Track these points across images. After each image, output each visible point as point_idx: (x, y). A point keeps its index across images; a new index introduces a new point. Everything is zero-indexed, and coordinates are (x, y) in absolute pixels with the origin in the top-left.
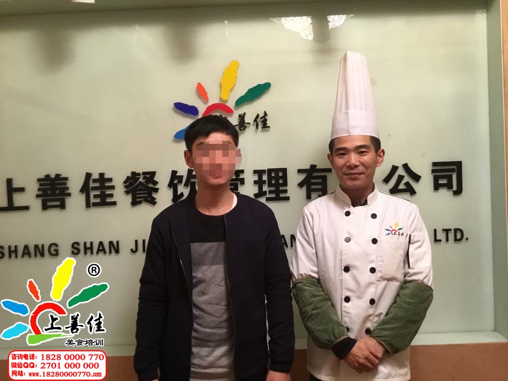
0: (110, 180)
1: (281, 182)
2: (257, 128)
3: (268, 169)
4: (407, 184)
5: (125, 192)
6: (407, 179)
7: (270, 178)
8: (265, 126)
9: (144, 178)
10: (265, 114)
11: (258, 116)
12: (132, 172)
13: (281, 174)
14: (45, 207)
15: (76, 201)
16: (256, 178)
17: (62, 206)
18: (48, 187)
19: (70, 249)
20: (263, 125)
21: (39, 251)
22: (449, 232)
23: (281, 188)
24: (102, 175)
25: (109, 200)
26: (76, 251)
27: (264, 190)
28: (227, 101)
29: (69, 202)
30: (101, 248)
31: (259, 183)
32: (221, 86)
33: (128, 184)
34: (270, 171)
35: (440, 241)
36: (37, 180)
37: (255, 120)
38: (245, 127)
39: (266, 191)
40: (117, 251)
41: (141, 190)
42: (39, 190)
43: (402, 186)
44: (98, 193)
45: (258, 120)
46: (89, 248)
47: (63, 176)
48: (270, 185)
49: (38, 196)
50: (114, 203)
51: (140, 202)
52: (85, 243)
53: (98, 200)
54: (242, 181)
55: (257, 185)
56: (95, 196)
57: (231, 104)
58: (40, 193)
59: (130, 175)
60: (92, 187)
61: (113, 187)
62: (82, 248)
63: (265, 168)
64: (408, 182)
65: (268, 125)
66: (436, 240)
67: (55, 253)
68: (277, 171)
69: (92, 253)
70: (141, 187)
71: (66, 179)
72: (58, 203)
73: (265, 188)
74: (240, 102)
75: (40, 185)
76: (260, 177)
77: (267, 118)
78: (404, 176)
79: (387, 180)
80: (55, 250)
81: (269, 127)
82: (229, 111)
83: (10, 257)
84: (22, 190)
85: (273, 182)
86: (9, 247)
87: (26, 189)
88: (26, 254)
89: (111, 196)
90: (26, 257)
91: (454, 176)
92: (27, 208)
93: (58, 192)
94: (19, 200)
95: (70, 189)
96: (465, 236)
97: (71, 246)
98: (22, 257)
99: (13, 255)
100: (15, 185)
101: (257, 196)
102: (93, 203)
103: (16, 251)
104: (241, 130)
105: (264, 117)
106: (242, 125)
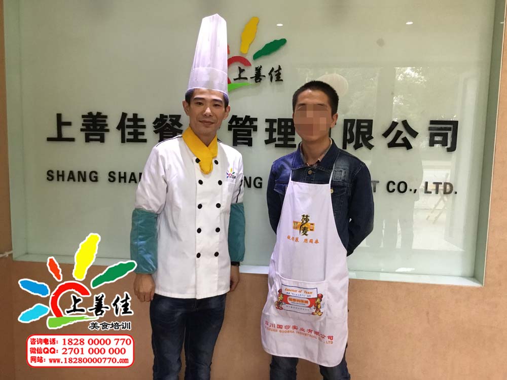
0: (142, 120)
1: (289, 130)
2: (271, 80)
3: (278, 119)
4: (405, 139)
5: (154, 131)
6: (405, 134)
7: (280, 126)
8: (279, 79)
9: (170, 121)
10: (280, 68)
11: (273, 69)
12: (161, 115)
13: (290, 124)
14: (88, 140)
15: (113, 136)
16: (267, 125)
17: (102, 140)
18: (91, 123)
19: (107, 177)
20: (277, 78)
21: (82, 177)
22: (440, 185)
23: (290, 137)
24: (135, 115)
25: (140, 137)
26: (112, 179)
27: (274, 137)
28: (246, 54)
29: (107, 136)
30: (133, 178)
31: (270, 130)
32: (241, 41)
33: (156, 124)
34: (280, 120)
35: (431, 193)
36: (81, 116)
37: (270, 74)
38: (261, 79)
39: (276, 138)
41: (167, 130)
42: (83, 125)
43: (399, 141)
44: (131, 130)
45: (273, 73)
46: (122, 177)
47: (104, 114)
48: (278, 134)
49: (82, 130)
50: (145, 141)
52: (120, 173)
53: (132, 137)
54: (255, 128)
55: (268, 133)
56: (130, 133)
57: (249, 58)
58: (84, 127)
59: (159, 117)
60: (127, 125)
61: (144, 127)
62: (117, 176)
63: (276, 118)
64: (405, 138)
65: (281, 79)
66: (427, 192)
67: (94, 179)
68: (286, 120)
69: (125, 182)
70: (167, 128)
71: (106, 117)
72: (98, 137)
73: (275, 135)
74: (257, 56)
75: (84, 121)
76: (271, 125)
77: (280, 71)
78: (402, 132)
79: (386, 135)
80: (94, 177)
81: (282, 80)
82: (248, 64)
83: (58, 180)
84: (69, 124)
85: (283, 131)
86: (58, 172)
87: (73, 124)
88: (71, 178)
89: (143, 134)
90: (71, 181)
91: (450, 134)
92: (72, 140)
93: (98, 127)
94: (67, 132)
95: (109, 126)
96: (454, 190)
97: (108, 175)
98: (68, 180)
99: (61, 178)
100: (64, 119)
101: (267, 142)
102: (127, 139)
103: (63, 176)
104: (256, 82)
105: (278, 70)
106: (258, 77)
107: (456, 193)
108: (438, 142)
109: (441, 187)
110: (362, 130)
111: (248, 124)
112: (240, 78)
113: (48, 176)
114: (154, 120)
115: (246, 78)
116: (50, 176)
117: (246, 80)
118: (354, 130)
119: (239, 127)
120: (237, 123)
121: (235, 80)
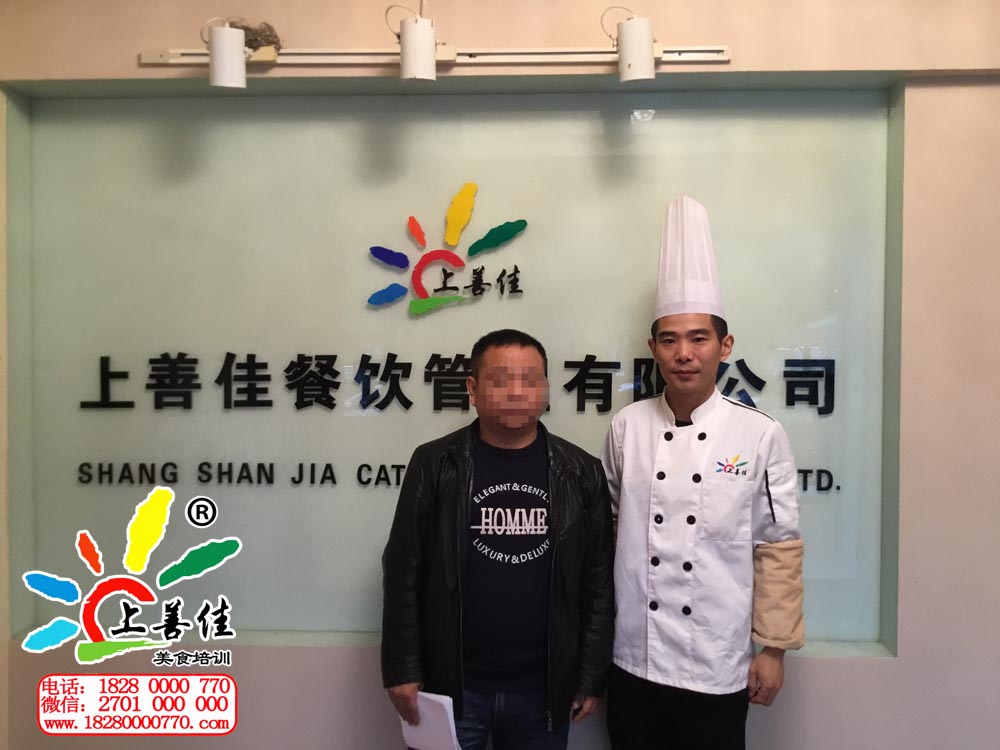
0: (264, 366)
2: (502, 291)
4: (743, 394)
5: (287, 386)
6: (742, 385)
8: (515, 289)
9: (316, 366)
10: (516, 270)
11: (504, 272)
12: (299, 356)
14: (159, 405)
15: (209, 396)
17: (187, 404)
18: (167, 373)
19: (195, 473)
20: (512, 287)
21: (147, 474)
22: (809, 474)
24: (251, 357)
25: (260, 398)
26: (205, 477)
28: (454, 247)
29: (197, 397)
30: (245, 474)
32: (446, 223)
33: (291, 373)
36: (148, 361)
37: (499, 280)
38: (483, 290)
40: (270, 480)
41: (312, 384)
42: (151, 377)
44: (244, 385)
45: (505, 279)
46: (225, 473)
47: (192, 356)
49: (149, 386)
50: (269, 404)
51: (309, 404)
52: (220, 465)
53: (244, 397)
56: (240, 391)
57: (462, 252)
58: (153, 381)
59: (295, 360)
60: (235, 376)
61: (267, 378)
62: (214, 471)
64: (744, 390)
65: (519, 288)
67: (171, 477)
69: (230, 481)
70: (312, 379)
71: (195, 361)
72: (180, 399)
74: (476, 249)
75: (154, 369)
77: (518, 275)
78: (738, 380)
80: (171, 474)
81: (521, 291)
82: (458, 263)
83: (101, 481)
84: (124, 375)
86: (101, 466)
87: (131, 375)
88: (126, 477)
89: (265, 391)
90: (126, 483)
91: (821, 384)
92: (129, 405)
93: (180, 381)
94: (119, 391)
95: (201, 376)
96: (835, 483)
97: (197, 468)
98: (120, 481)
99: (106, 479)
100: (114, 367)
102: (236, 402)
103: (110, 472)
104: (475, 295)
105: (514, 274)
106: (478, 286)
107: (838, 488)
108: (801, 398)
109: (812, 479)
111: (461, 369)
112: (445, 288)
113: (81, 475)
114: (286, 364)
115: (456, 289)
116: (85, 474)
117: (455, 292)
118: (653, 378)
119: (444, 374)
120: (441, 367)
121: (436, 291)
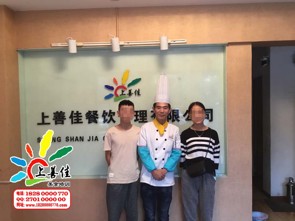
0: (81, 114)
1: (144, 115)
2: (136, 95)
3: (140, 111)
5: (86, 118)
7: (140, 114)
8: (139, 94)
9: (93, 113)
10: (139, 90)
11: (136, 90)
13: (144, 113)
14: (56, 123)
15: (68, 121)
17: (63, 123)
18: (58, 116)
19: (65, 139)
21: (54, 140)
23: (144, 118)
24: (77, 112)
25: (80, 121)
26: (67, 140)
27: (138, 118)
28: (124, 85)
29: (65, 121)
30: (77, 139)
32: (122, 79)
33: (87, 115)
36: (53, 113)
37: (135, 92)
38: (131, 95)
40: (83, 140)
41: (92, 118)
42: (54, 117)
44: (76, 118)
45: (136, 92)
46: (72, 139)
47: (63, 112)
48: (140, 117)
50: (82, 122)
51: (92, 122)
52: (71, 137)
55: (136, 117)
56: (75, 120)
57: (126, 86)
58: (54, 118)
59: (88, 112)
60: (74, 116)
61: (81, 116)
62: (69, 139)
67: (59, 140)
68: (143, 111)
69: (73, 141)
70: (92, 116)
71: (64, 113)
72: (61, 122)
73: (139, 118)
74: (129, 85)
75: (55, 115)
76: (137, 114)
79: (184, 116)
81: (140, 95)
82: (125, 88)
84: (48, 117)
85: (142, 115)
89: (81, 119)
91: (210, 114)
92: (49, 124)
93: (61, 118)
94: (46, 120)
95: (66, 117)
100: (45, 115)
101: (135, 121)
102: (74, 122)
105: (138, 91)
110: (175, 114)
112: (122, 94)
113: (38, 140)
114: (86, 113)
115: (125, 94)
118: (172, 114)
121: (120, 95)
